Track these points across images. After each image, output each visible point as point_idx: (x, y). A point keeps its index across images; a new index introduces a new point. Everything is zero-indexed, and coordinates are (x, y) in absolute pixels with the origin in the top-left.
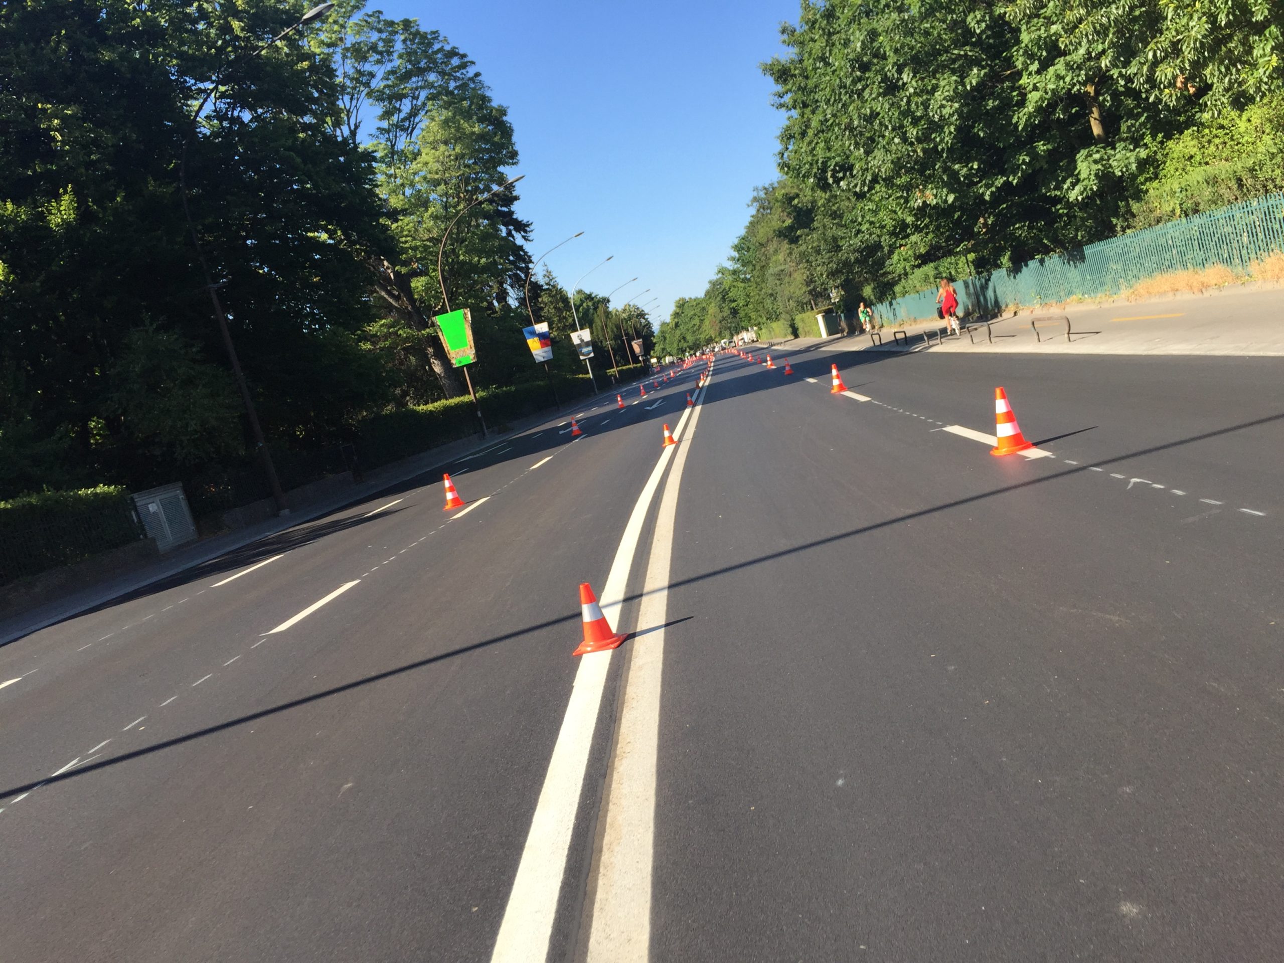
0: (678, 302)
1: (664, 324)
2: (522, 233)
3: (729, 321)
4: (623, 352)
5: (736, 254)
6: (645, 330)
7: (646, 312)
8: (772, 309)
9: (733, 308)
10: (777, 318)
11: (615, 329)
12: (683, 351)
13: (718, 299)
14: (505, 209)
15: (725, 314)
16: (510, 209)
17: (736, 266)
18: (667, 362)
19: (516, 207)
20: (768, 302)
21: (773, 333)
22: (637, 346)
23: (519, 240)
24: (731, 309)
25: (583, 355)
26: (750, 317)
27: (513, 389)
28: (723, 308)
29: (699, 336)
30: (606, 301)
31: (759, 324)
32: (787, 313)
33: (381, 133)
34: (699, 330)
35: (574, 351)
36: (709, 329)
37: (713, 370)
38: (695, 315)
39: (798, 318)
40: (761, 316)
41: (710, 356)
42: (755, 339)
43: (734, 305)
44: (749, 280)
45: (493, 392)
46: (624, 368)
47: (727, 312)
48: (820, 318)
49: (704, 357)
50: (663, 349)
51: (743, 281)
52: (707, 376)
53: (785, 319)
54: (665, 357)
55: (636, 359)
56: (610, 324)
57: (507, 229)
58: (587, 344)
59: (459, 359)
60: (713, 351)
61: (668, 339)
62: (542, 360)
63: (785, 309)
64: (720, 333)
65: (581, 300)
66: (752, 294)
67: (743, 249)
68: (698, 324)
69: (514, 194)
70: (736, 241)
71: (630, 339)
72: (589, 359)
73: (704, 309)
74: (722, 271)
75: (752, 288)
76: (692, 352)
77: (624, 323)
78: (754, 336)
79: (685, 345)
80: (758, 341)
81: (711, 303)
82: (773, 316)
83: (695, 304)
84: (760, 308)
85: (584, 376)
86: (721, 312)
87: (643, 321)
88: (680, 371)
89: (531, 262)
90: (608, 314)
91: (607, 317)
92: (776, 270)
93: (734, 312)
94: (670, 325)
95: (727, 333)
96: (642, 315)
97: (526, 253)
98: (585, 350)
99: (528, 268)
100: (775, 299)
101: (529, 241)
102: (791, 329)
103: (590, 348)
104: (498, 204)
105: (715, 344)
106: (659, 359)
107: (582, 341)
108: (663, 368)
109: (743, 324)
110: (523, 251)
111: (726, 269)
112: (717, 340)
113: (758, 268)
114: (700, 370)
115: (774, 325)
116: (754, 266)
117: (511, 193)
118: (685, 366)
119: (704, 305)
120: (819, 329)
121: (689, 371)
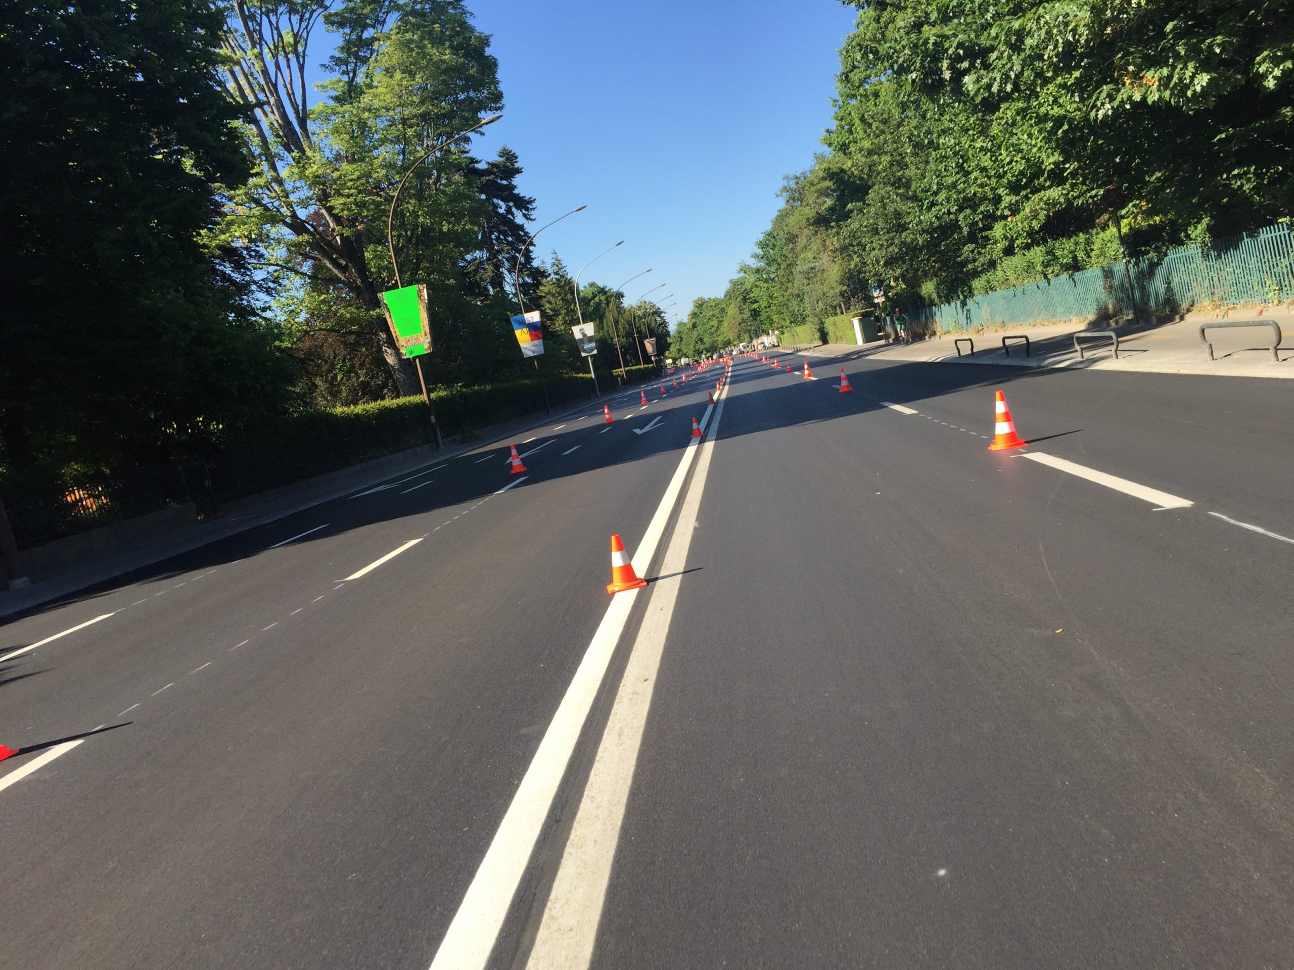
0: (695, 302)
1: (681, 324)
2: (524, 211)
3: (749, 324)
4: (633, 351)
5: (760, 252)
6: (661, 329)
7: (662, 310)
8: (798, 310)
9: (754, 310)
10: (804, 321)
11: (627, 326)
12: (700, 353)
13: (739, 299)
14: (504, 182)
15: (745, 316)
16: (510, 183)
17: (759, 264)
18: (683, 363)
19: (517, 180)
20: (794, 304)
21: (796, 338)
22: (649, 345)
23: (519, 219)
24: (751, 311)
25: (585, 351)
26: (772, 320)
27: (488, 387)
28: (743, 309)
29: (716, 338)
30: (620, 296)
31: (782, 327)
32: (815, 316)
33: (336, 64)
34: (716, 331)
35: (574, 346)
36: (727, 331)
37: (731, 377)
38: (714, 316)
39: (829, 322)
40: (784, 320)
41: (728, 361)
42: (776, 344)
43: (755, 306)
44: (773, 279)
45: (458, 391)
46: (634, 368)
47: (747, 314)
48: (856, 322)
49: (721, 360)
50: (679, 350)
51: (766, 281)
52: (724, 385)
53: (813, 323)
54: (680, 358)
55: (647, 359)
56: (622, 321)
57: (507, 205)
58: (591, 339)
59: (409, 348)
60: (731, 354)
61: (684, 339)
62: (532, 354)
63: (813, 312)
64: (739, 337)
65: (593, 293)
66: (775, 295)
67: (768, 245)
68: (716, 325)
69: (516, 165)
70: (761, 237)
71: (642, 338)
72: (592, 356)
73: (723, 310)
74: (744, 269)
75: (775, 288)
76: (709, 355)
77: (637, 320)
78: (775, 340)
79: (702, 347)
80: (779, 346)
81: (730, 304)
82: (799, 319)
83: (714, 305)
84: (784, 311)
85: (585, 375)
86: (740, 314)
87: (659, 319)
88: (693, 375)
89: (532, 244)
90: (620, 310)
91: (619, 312)
92: (805, 268)
93: (755, 314)
94: (688, 326)
95: (746, 337)
96: (658, 313)
97: (526, 234)
98: (587, 346)
99: (528, 251)
100: (801, 301)
101: (531, 220)
102: (819, 334)
103: (593, 345)
104: (497, 177)
105: (733, 348)
106: (675, 360)
107: (585, 335)
108: (678, 370)
109: (764, 327)
110: (523, 230)
111: (749, 267)
112: (735, 343)
113: (782, 267)
114: (716, 375)
115: (799, 329)
116: (779, 264)
117: (514, 165)
118: (699, 369)
119: (724, 306)
120: (854, 335)
121: (704, 375)
